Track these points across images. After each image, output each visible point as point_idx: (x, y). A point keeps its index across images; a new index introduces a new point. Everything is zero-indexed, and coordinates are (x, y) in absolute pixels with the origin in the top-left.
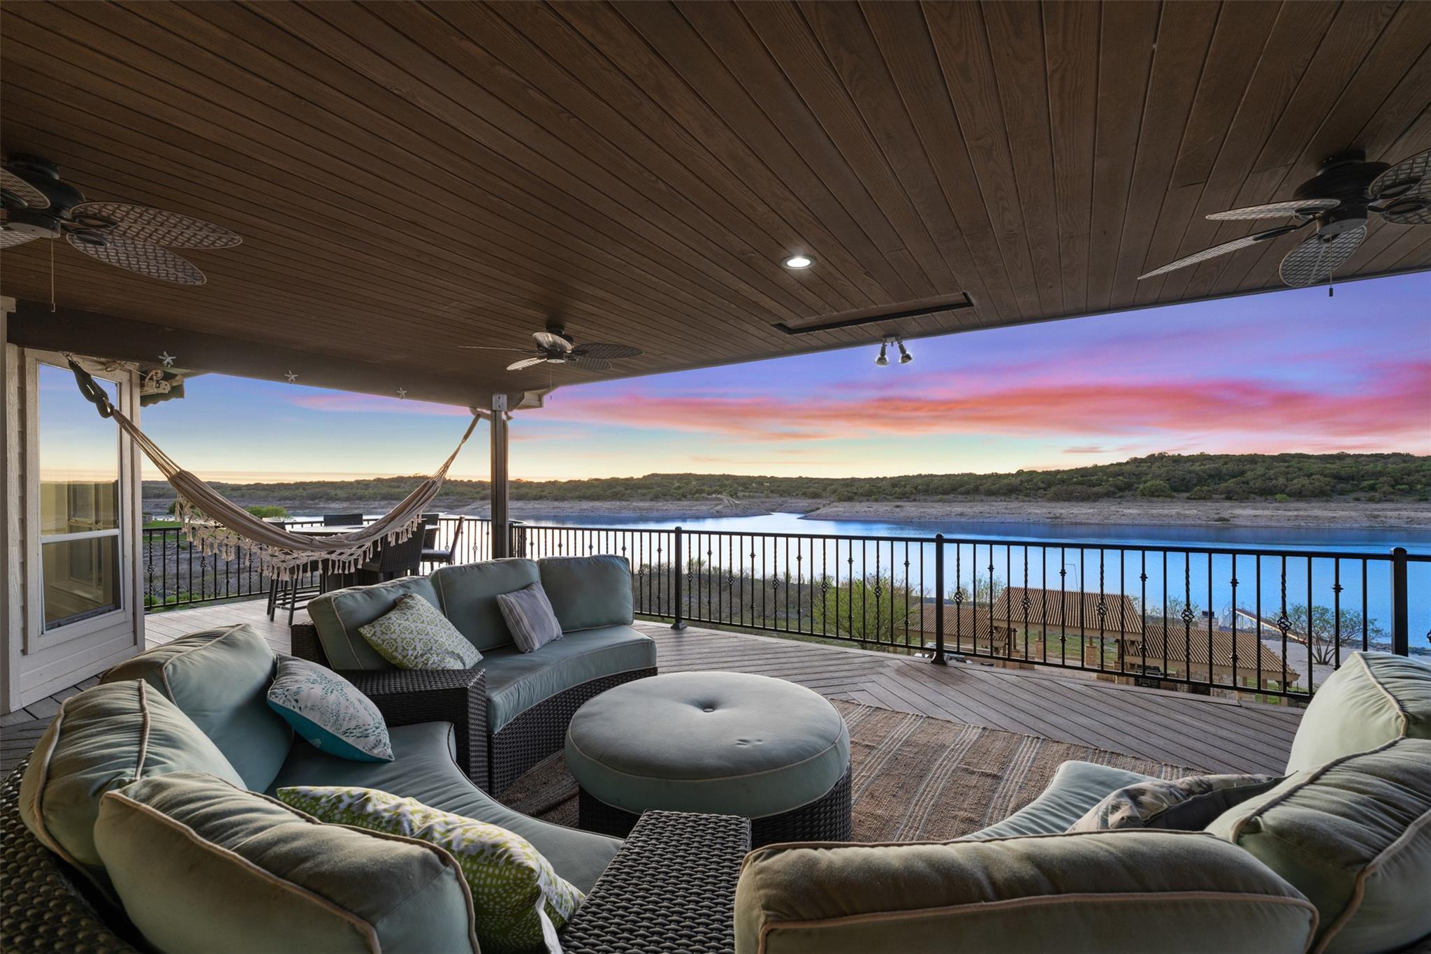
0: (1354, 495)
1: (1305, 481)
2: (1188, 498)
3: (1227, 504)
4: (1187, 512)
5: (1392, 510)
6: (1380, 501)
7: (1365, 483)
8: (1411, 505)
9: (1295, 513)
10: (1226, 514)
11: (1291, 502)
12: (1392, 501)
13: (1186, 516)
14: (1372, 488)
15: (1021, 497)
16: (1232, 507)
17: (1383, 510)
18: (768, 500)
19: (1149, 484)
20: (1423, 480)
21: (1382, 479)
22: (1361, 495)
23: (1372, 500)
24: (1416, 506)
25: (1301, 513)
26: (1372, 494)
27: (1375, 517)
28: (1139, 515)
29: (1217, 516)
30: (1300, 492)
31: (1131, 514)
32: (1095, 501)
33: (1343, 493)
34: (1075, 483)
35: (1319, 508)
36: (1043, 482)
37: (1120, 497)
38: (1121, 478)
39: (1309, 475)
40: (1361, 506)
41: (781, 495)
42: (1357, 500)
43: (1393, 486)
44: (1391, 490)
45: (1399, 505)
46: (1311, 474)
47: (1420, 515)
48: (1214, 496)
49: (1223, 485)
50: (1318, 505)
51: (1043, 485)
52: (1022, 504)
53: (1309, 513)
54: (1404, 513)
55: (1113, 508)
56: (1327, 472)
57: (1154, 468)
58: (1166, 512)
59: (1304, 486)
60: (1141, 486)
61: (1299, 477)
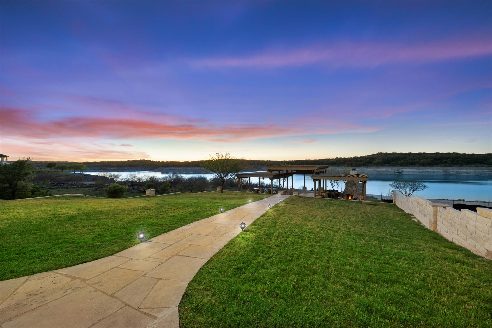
0: (440, 165)
1: (425, 160)
2: (389, 166)
3: (401, 168)
4: (388, 170)
5: (451, 169)
6: (448, 166)
7: (443, 161)
8: (457, 168)
9: (422, 170)
10: (400, 171)
11: (420, 167)
12: (451, 166)
13: (388, 171)
14: (446, 162)
15: (336, 166)
16: (402, 168)
17: (449, 169)
18: (256, 167)
19: (376, 161)
20: (462, 160)
21: (449, 160)
22: (442, 165)
23: (445, 166)
24: (459, 168)
25: (424, 170)
26: (445, 164)
27: (447, 171)
28: (373, 171)
29: (397, 171)
30: (423, 164)
31: (370, 171)
32: (359, 167)
33: (437, 164)
34: (354, 161)
35: (429, 169)
36: (343, 161)
37: (368, 165)
38: (368, 159)
39: (426, 159)
40: (442, 168)
41: (260, 166)
42: (441, 166)
43: (452, 162)
44: (452, 163)
45: (454, 168)
46: (427, 158)
47: (460, 171)
48: (397, 165)
49: (400, 162)
50: (429, 168)
51: (343, 162)
52: (336, 168)
53: (426, 170)
54: (455, 170)
55: (365, 169)
56: (432, 157)
57: (379, 156)
58: (382, 170)
59: (425, 162)
60: (374, 162)
61: (423, 159)
